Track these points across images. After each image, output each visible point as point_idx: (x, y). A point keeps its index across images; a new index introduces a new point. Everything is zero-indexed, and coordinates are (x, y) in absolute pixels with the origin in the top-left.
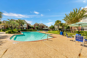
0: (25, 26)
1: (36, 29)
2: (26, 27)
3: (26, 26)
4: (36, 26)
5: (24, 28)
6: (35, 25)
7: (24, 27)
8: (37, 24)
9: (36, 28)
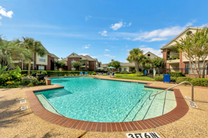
0: (42, 61)
1: (73, 69)
2: (46, 63)
3: (44, 61)
4: (73, 62)
5: (40, 68)
6: (70, 59)
7: (38, 63)
8: (75, 56)
9: (75, 67)
